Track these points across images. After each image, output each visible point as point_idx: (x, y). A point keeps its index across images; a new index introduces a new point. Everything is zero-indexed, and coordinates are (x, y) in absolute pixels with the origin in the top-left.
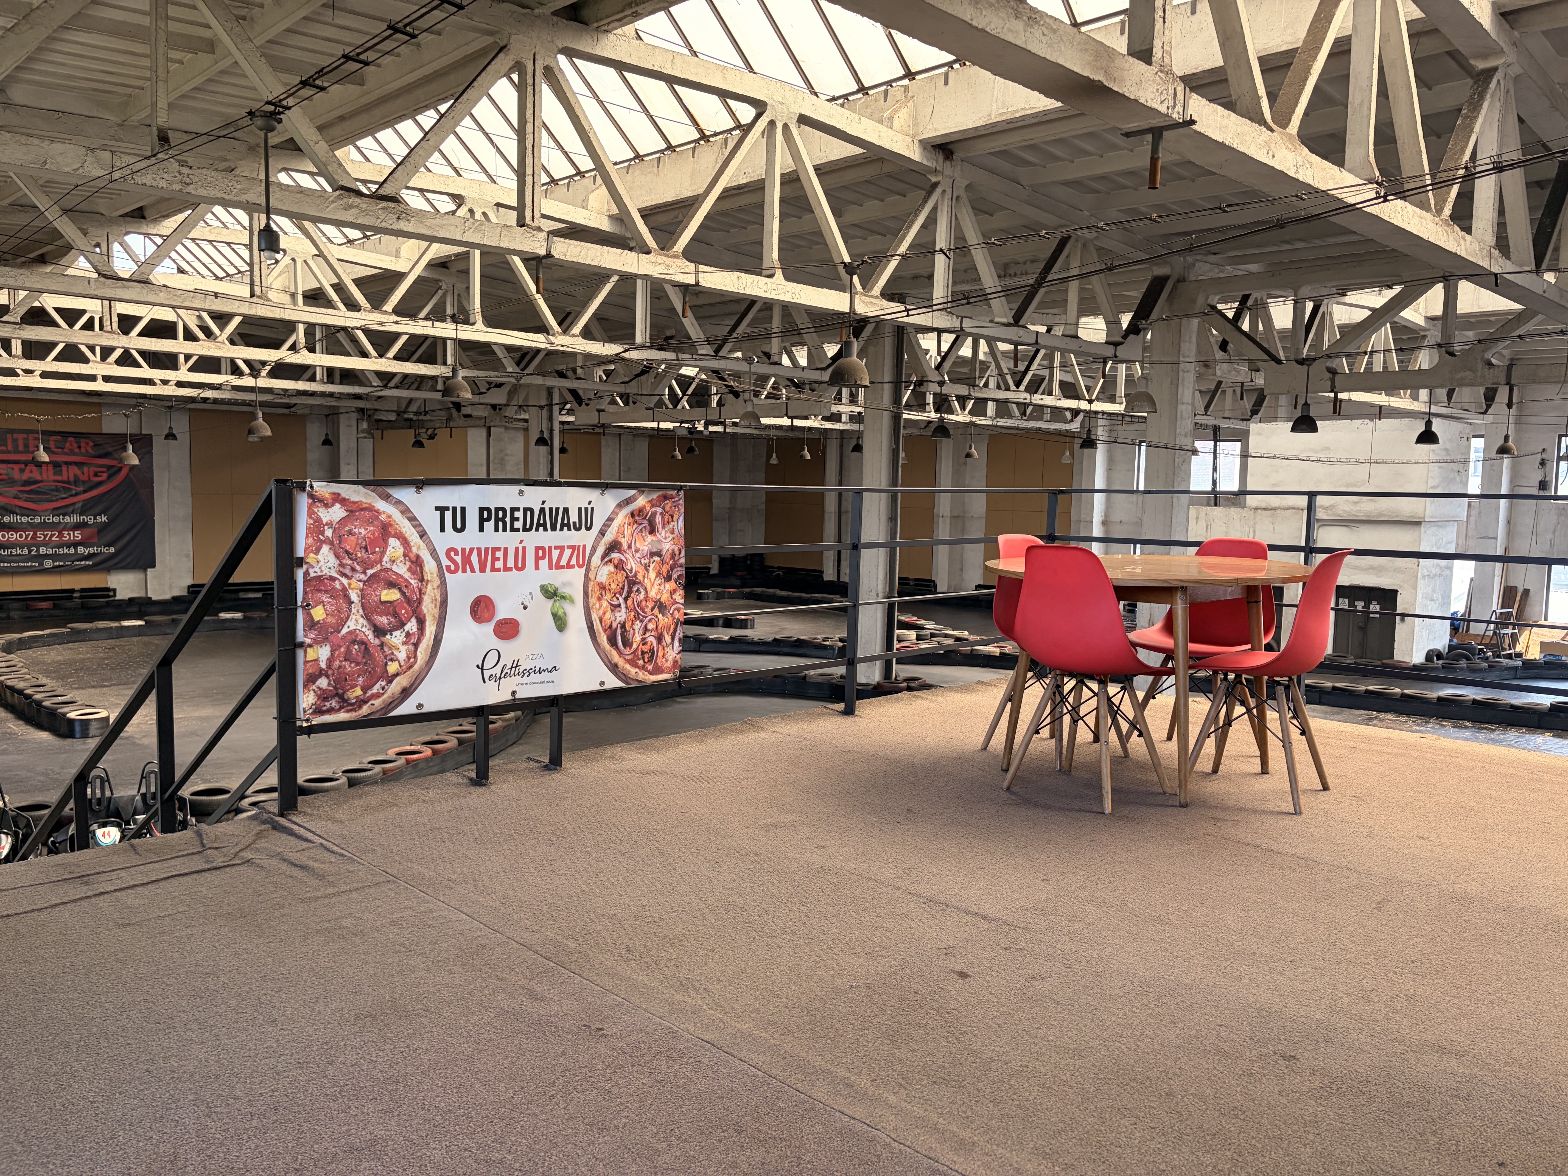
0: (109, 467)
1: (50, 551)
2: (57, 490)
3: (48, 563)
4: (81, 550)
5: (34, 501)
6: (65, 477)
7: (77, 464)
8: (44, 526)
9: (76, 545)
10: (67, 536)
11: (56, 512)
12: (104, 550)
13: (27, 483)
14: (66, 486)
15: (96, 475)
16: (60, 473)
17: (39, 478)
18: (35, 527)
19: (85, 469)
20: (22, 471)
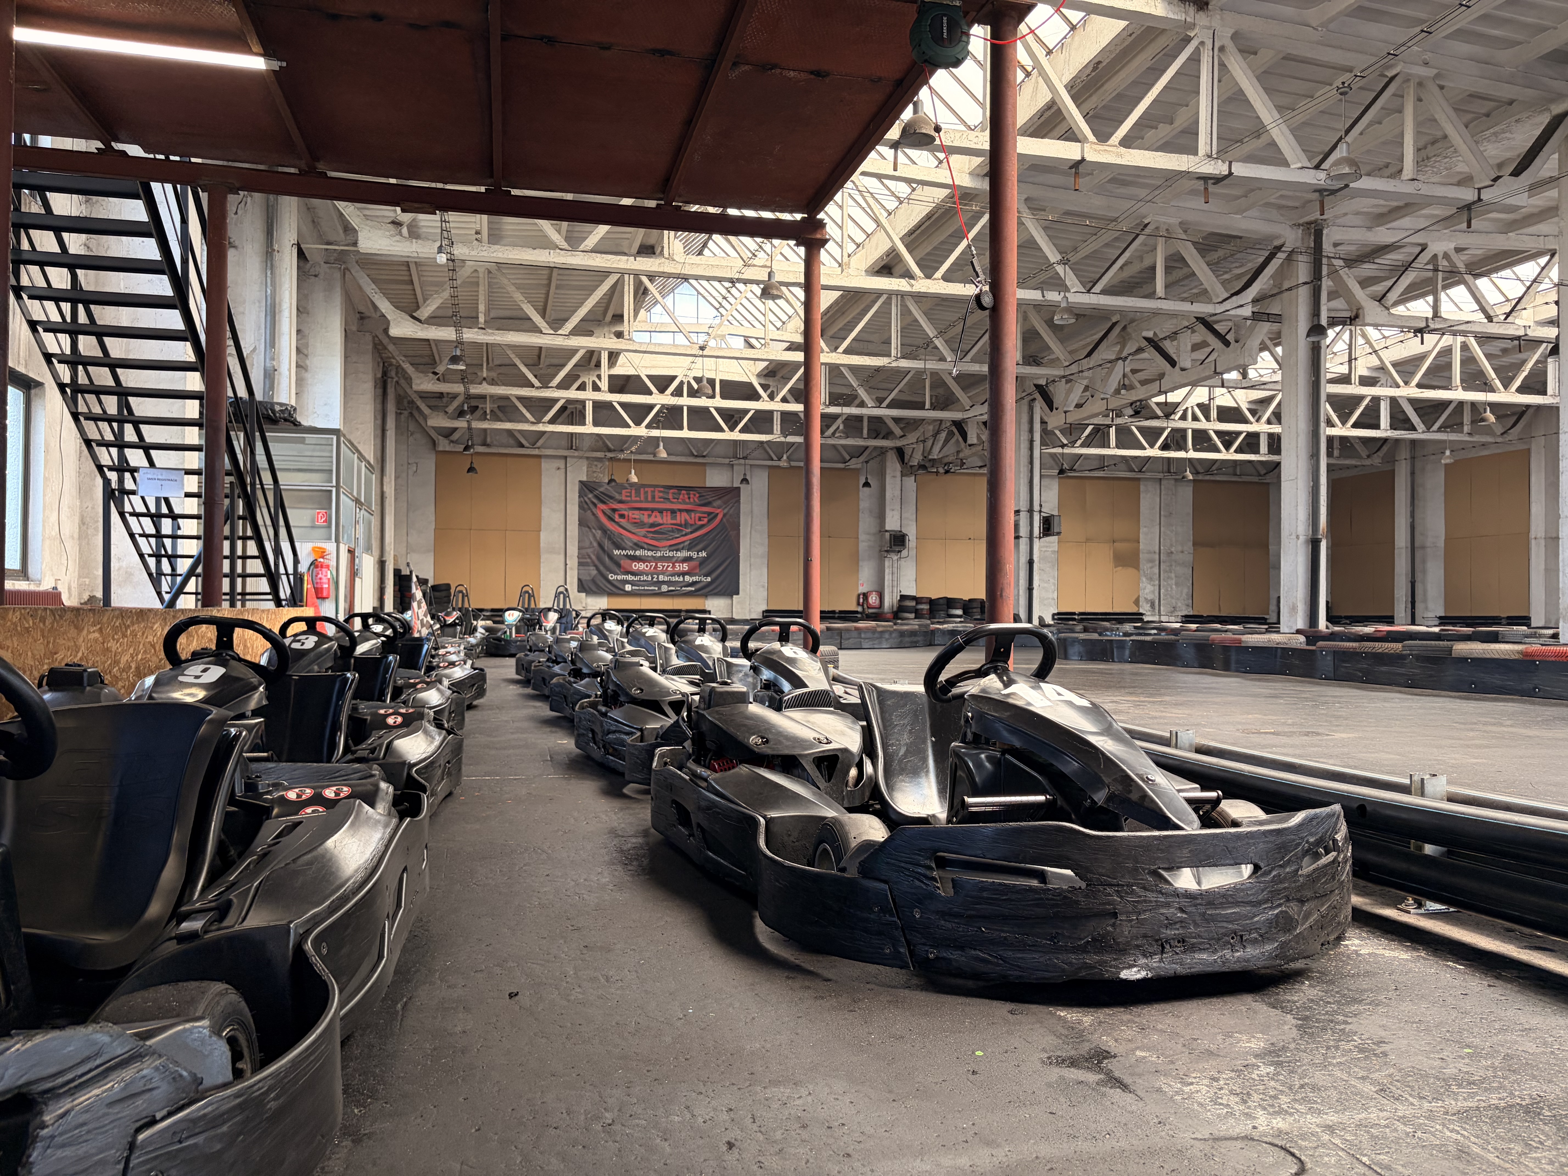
0: (709, 514)
1: (666, 579)
2: (673, 531)
3: (664, 588)
4: (687, 578)
5: (657, 540)
6: (678, 521)
7: (687, 511)
8: (663, 559)
9: (684, 574)
10: (679, 567)
11: (672, 548)
12: (703, 579)
13: (652, 525)
14: (679, 528)
15: (700, 519)
16: (674, 518)
17: (661, 521)
18: (657, 559)
19: (693, 515)
20: (649, 516)
